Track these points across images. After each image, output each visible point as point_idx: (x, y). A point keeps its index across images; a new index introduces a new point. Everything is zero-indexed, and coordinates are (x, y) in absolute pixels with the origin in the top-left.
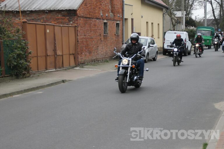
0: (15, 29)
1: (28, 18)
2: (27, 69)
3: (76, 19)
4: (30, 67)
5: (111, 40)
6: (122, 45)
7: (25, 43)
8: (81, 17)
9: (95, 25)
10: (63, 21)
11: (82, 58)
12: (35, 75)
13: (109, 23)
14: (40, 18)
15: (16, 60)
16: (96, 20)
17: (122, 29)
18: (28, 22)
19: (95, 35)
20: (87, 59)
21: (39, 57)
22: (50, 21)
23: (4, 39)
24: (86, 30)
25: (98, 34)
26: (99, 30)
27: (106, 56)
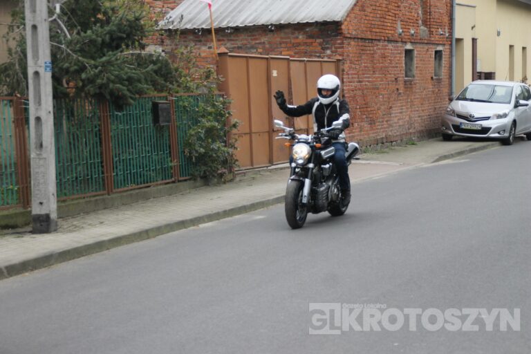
0: (201, 71)
1: (229, 45)
2: (228, 163)
3: (340, 44)
4: (235, 158)
5: (422, 92)
6: (449, 104)
7: (224, 103)
8: (350, 38)
9: (384, 56)
10: (309, 50)
11: (353, 137)
12: (245, 178)
13: (417, 51)
14: (256, 43)
15: (202, 144)
16: (387, 46)
17: (448, 65)
18: (229, 54)
19: (382, 81)
20: (365, 138)
21: (253, 135)
22: (278, 50)
23: (178, 95)
24: (362, 70)
25: (391, 77)
26: (393, 67)
27: (411, 131)
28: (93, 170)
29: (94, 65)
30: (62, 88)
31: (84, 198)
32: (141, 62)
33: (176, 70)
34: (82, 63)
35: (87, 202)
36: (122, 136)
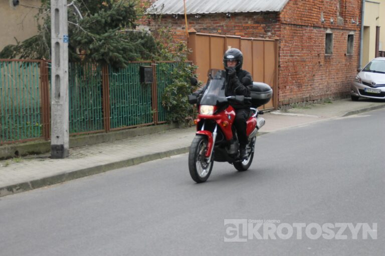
0: (176, 45)
1: (197, 27)
2: (194, 112)
3: (277, 28)
5: (337, 65)
6: (357, 74)
7: (192, 68)
8: (286, 24)
9: (310, 38)
10: (255, 32)
11: (286, 96)
13: (335, 35)
14: (217, 26)
15: (176, 98)
16: (313, 30)
17: (357, 46)
18: (197, 33)
19: (308, 56)
20: (294, 97)
22: (233, 31)
23: (158, 62)
24: (294, 48)
25: (315, 53)
26: (317, 46)
27: (328, 93)
28: (96, 114)
29: (99, 39)
30: (76, 55)
31: (89, 134)
32: (133, 37)
33: (158, 44)
34: (91, 37)
35: (90, 137)
36: (117, 90)
